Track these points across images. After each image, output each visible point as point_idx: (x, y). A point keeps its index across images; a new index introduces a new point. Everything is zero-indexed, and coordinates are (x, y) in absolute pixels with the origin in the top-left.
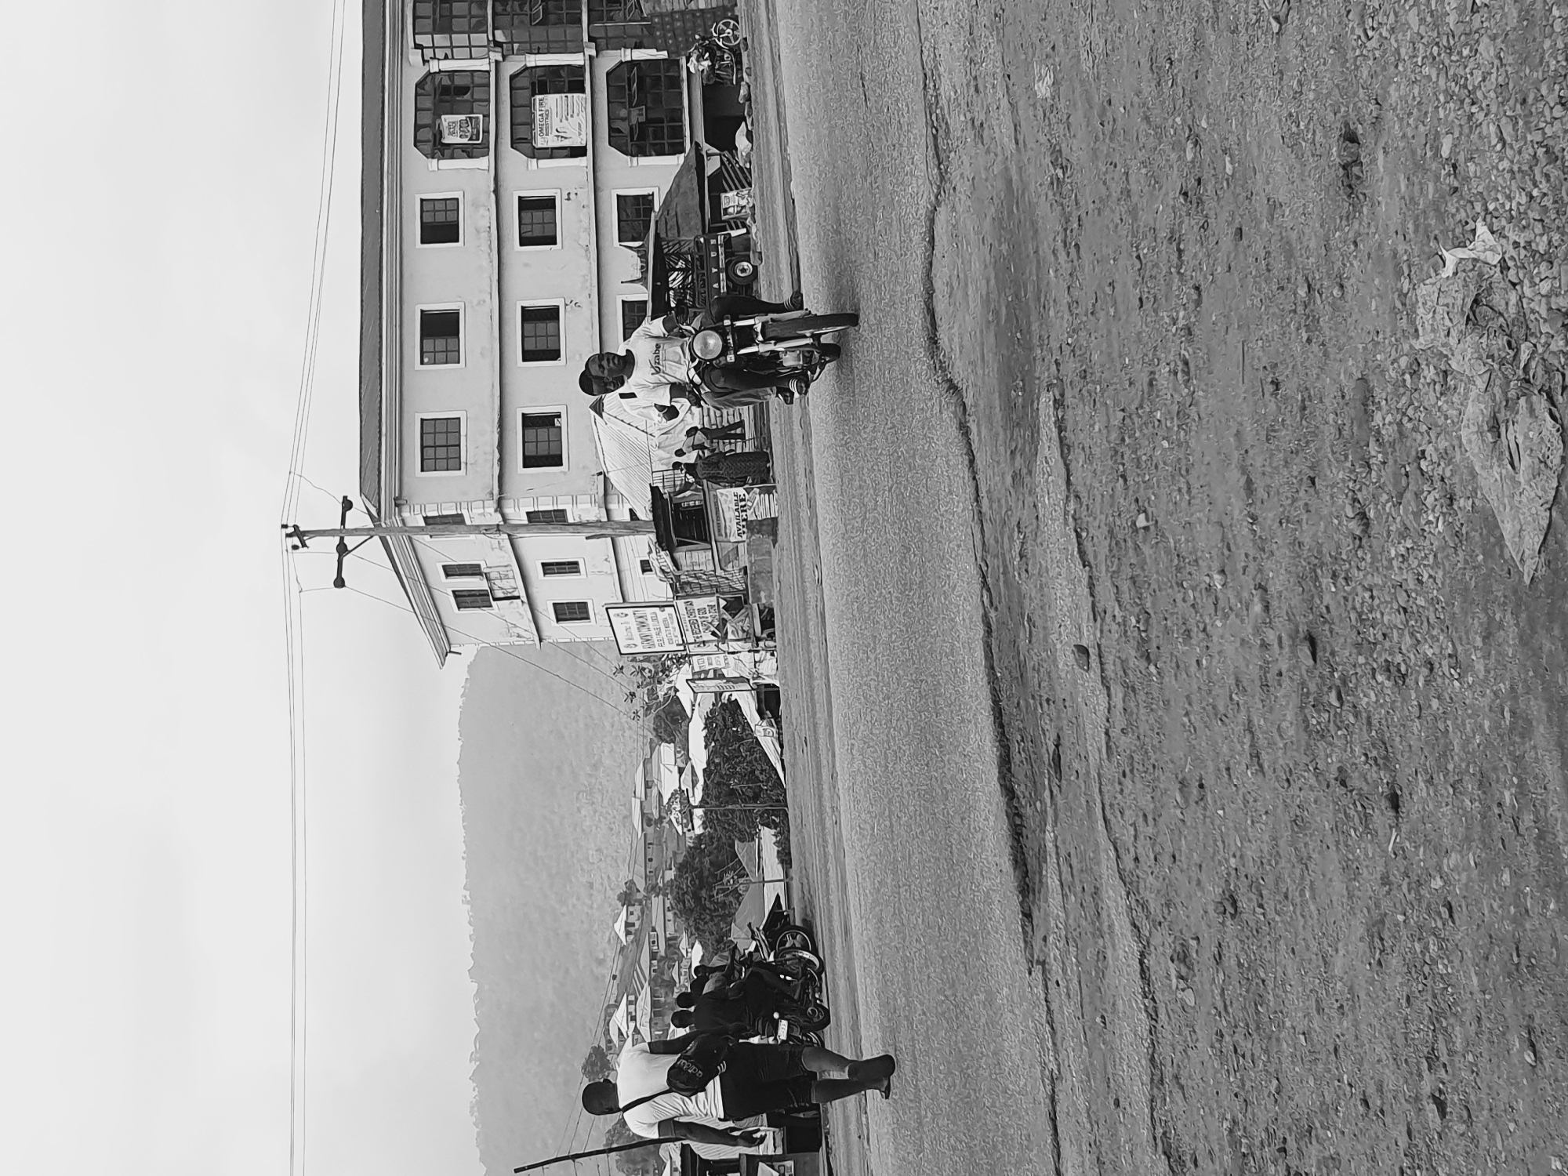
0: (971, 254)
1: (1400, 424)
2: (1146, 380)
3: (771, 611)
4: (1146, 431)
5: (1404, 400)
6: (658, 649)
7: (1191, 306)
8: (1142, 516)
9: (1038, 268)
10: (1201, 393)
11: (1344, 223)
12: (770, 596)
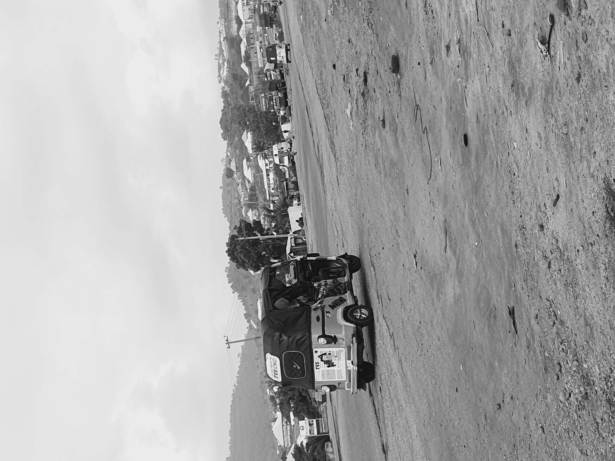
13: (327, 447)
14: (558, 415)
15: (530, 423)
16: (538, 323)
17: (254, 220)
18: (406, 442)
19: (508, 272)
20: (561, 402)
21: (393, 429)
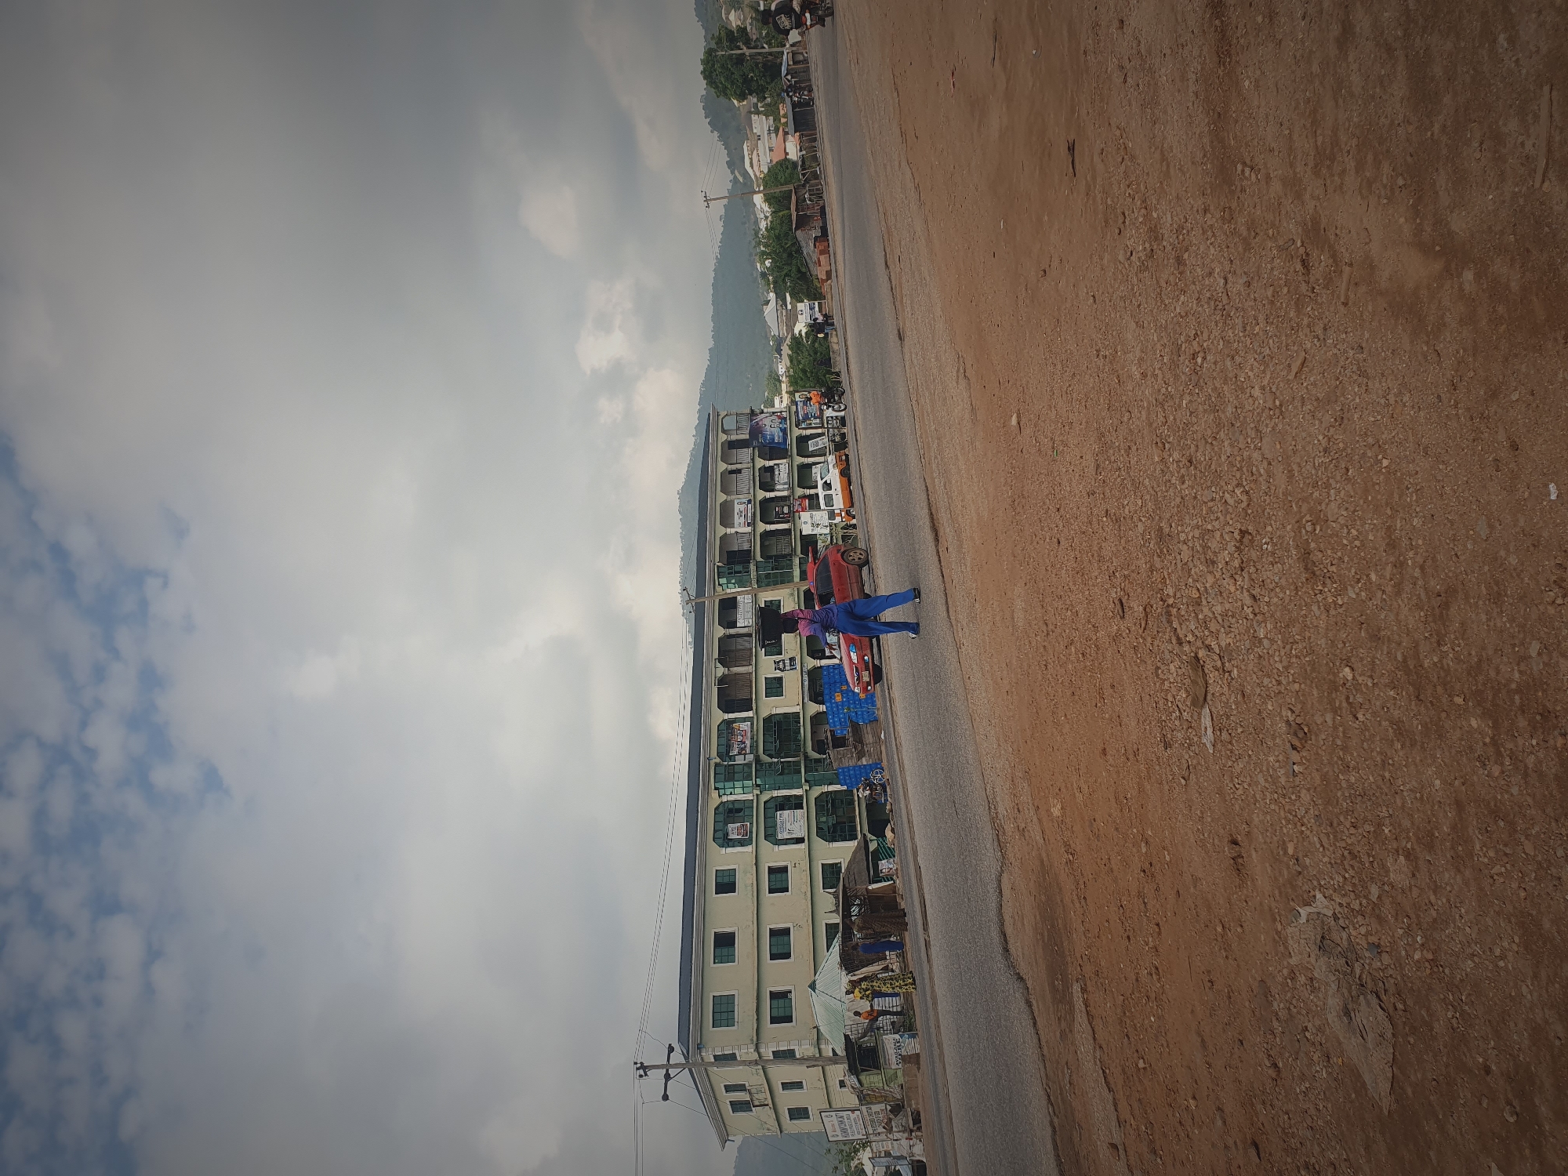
0: (1024, 901)
1: (1289, 1009)
2: (1134, 977)
3: (918, 1113)
4: (1138, 1008)
5: (1289, 995)
6: (851, 1138)
7: (1155, 935)
8: (1141, 1061)
9: (1064, 910)
10: (1168, 986)
11: (1238, 890)
12: (917, 1104)
13: (831, 337)
14: (1115, 280)
15: (1080, 293)
16: (1102, 161)
17: (737, 26)
18: (927, 325)
19: (1072, 92)
20: (1120, 262)
21: (912, 308)
